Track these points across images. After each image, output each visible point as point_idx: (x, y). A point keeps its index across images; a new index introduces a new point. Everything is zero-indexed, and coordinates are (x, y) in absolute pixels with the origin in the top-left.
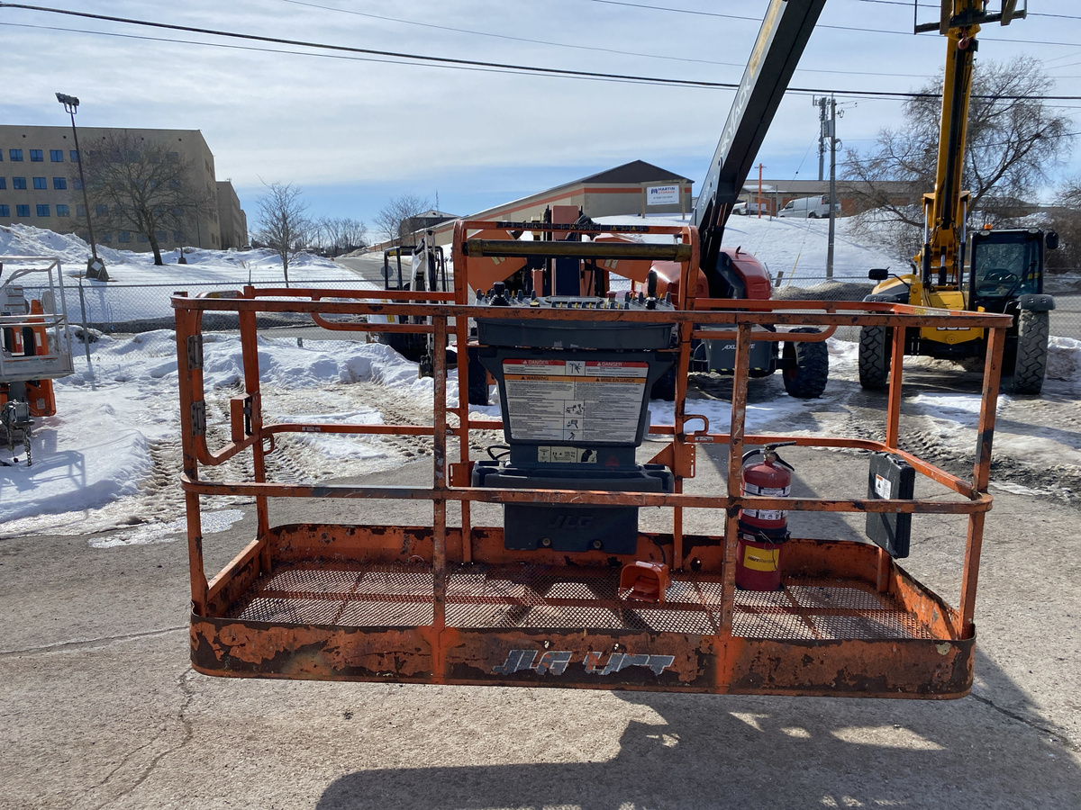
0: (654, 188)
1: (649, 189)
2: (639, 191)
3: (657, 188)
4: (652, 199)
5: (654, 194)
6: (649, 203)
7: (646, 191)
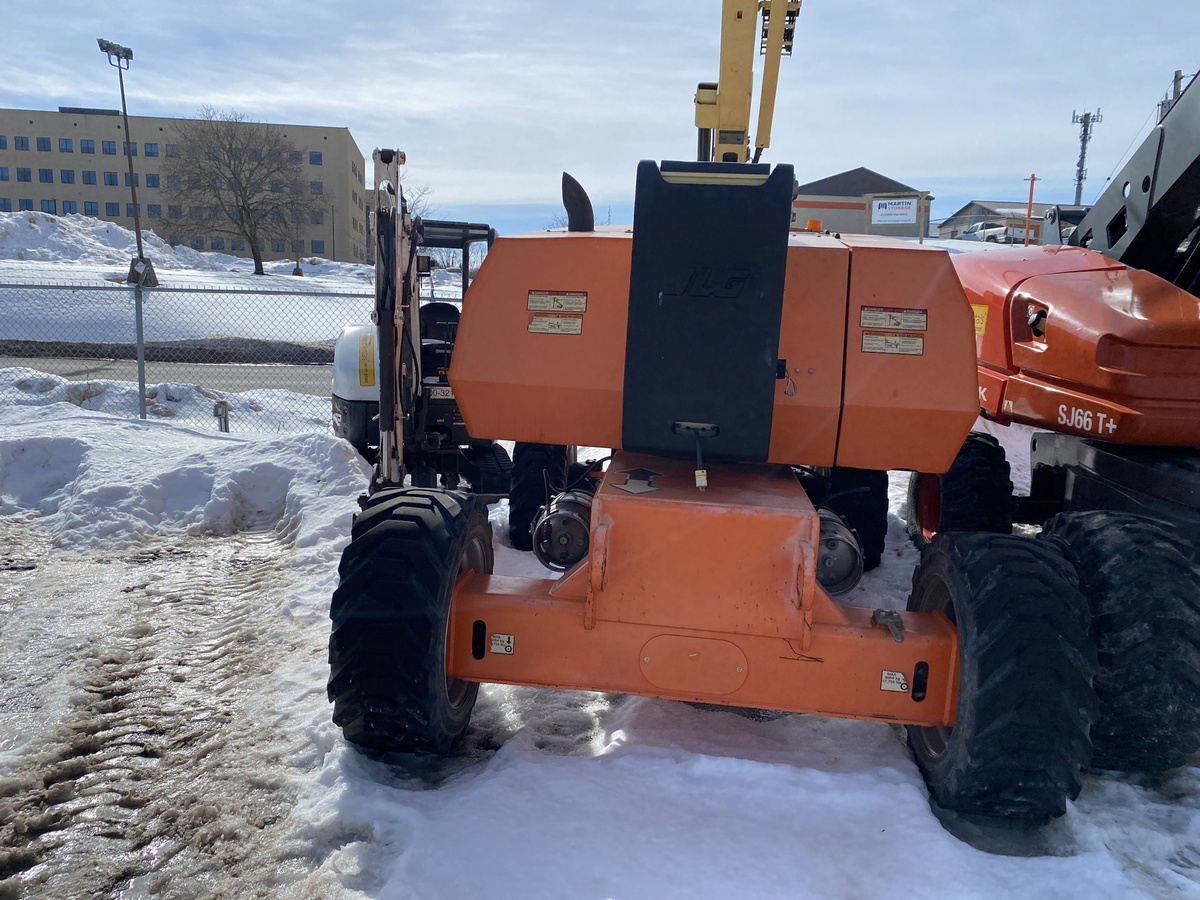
0: (883, 202)
1: (876, 203)
2: (862, 207)
3: (887, 201)
4: (878, 216)
5: (883, 210)
6: (875, 221)
7: (870, 208)
